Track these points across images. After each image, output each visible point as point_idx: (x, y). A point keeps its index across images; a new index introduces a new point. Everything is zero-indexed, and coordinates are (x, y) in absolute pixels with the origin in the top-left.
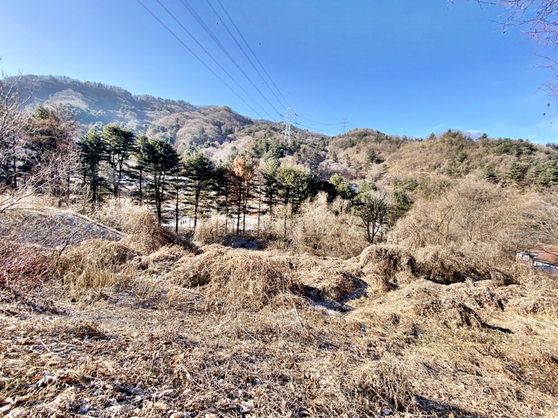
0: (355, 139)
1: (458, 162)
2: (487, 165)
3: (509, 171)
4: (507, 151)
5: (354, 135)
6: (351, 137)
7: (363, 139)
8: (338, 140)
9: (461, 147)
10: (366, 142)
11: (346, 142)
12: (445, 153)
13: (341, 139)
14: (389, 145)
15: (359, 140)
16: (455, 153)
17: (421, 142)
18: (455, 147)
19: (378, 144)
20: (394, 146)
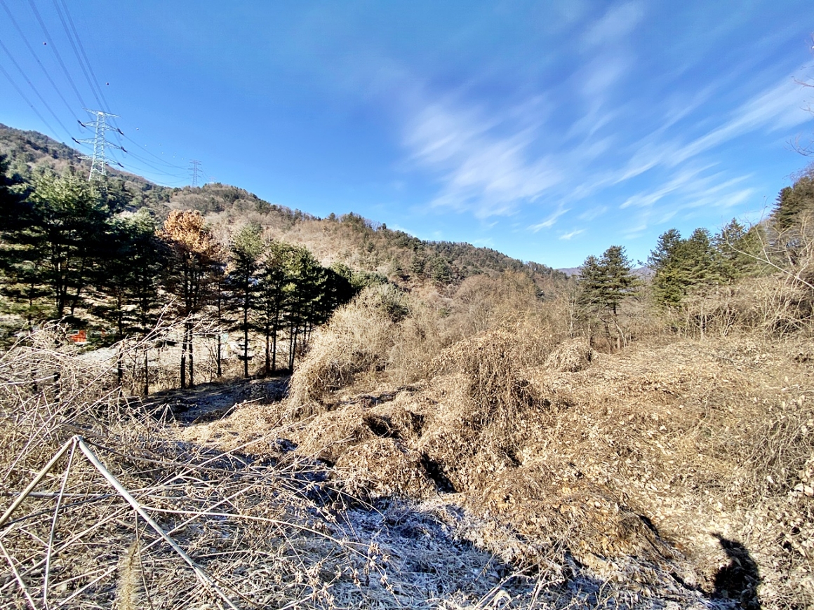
0: (220, 199)
1: (367, 253)
2: (393, 257)
3: (412, 265)
4: (406, 245)
5: (217, 193)
6: (212, 196)
7: (236, 203)
8: (188, 197)
9: (367, 235)
10: (241, 208)
11: (205, 202)
12: (352, 240)
13: (192, 195)
14: (280, 219)
15: (228, 203)
16: (362, 241)
17: (321, 223)
18: (361, 234)
19: (263, 215)
20: (286, 221)
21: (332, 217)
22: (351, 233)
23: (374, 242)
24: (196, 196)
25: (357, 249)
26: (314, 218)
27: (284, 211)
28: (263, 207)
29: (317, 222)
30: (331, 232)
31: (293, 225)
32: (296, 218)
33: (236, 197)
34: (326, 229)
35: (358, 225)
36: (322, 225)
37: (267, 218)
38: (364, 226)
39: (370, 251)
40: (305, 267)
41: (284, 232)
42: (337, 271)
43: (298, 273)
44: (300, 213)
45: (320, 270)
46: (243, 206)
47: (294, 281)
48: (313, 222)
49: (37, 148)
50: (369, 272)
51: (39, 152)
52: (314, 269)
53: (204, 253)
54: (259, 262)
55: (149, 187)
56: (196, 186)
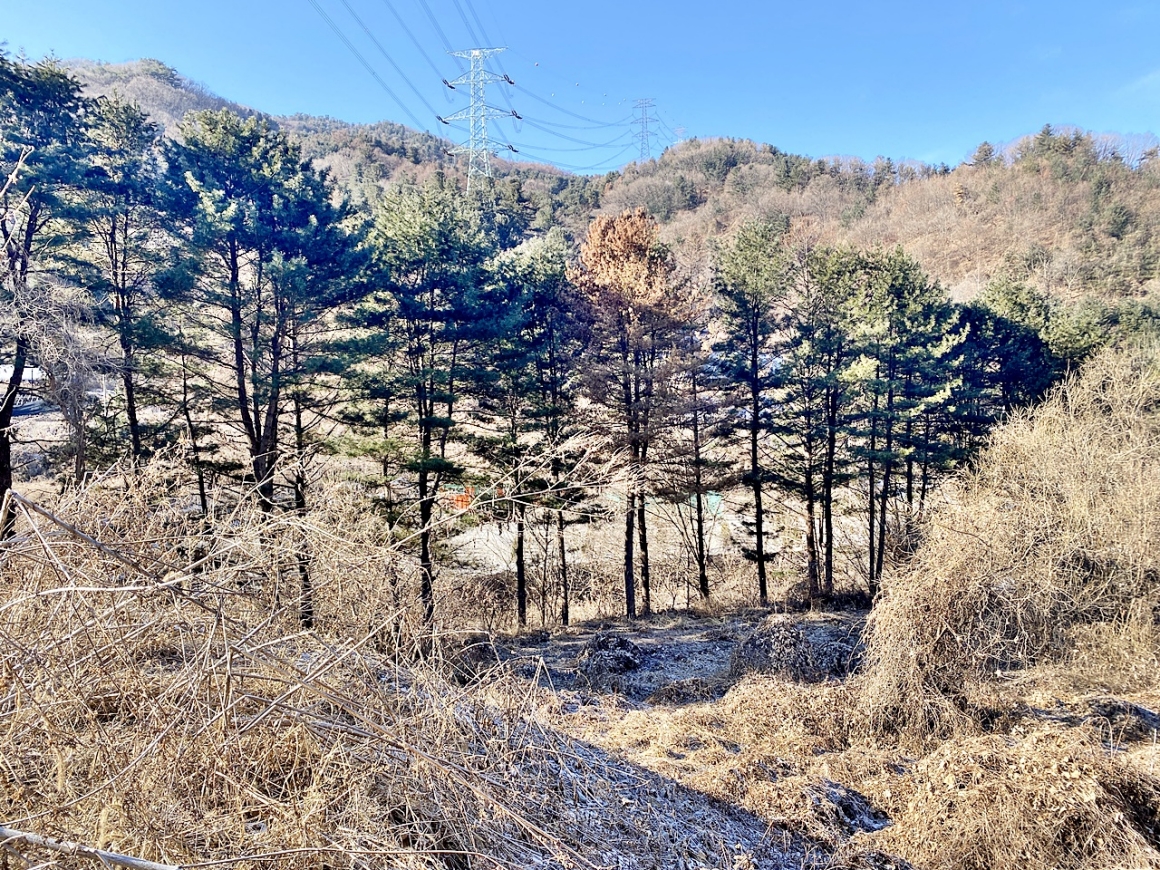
0: (696, 177)
1: (1107, 241)
5: (689, 164)
6: (680, 173)
7: (730, 176)
8: (634, 186)
9: (1104, 185)
10: (742, 188)
11: (667, 189)
12: (1053, 210)
13: (641, 180)
14: (836, 193)
15: (714, 182)
16: (1085, 206)
17: (951, 178)
18: (1082, 187)
19: (795, 194)
20: (853, 196)
21: (985, 157)
22: (1047, 189)
23: (1131, 202)
24: (649, 180)
25: (1068, 236)
26: (928, 172)
27: (846, 170)
28: (793, 174)
29: (938, 180)
30: (982, 199)
31: (872, 201)
32: (878, 182)
33: (732, 163)
34: (965, 194)
35: (1070, 162)
36: (952, 183)
37: (801, 199)
38: (1091, 160)
39: (1117, 234)
40: (902, 307)
41: (847, 225)
42: (1001, 310)
43: (881, 327)
44: (889, 168)
45: (944, 313)
46: (748, 181)
47: (871, 351)
48: (927, 183)
49: (389, 152)
50: (1116, 302)
51: (394, 158)
52: (928, 310)
53: (659, 305)
54: (779, 312)
55: (563, 184)
56: (647, 161)
